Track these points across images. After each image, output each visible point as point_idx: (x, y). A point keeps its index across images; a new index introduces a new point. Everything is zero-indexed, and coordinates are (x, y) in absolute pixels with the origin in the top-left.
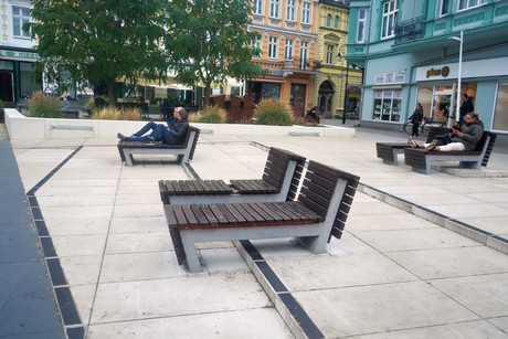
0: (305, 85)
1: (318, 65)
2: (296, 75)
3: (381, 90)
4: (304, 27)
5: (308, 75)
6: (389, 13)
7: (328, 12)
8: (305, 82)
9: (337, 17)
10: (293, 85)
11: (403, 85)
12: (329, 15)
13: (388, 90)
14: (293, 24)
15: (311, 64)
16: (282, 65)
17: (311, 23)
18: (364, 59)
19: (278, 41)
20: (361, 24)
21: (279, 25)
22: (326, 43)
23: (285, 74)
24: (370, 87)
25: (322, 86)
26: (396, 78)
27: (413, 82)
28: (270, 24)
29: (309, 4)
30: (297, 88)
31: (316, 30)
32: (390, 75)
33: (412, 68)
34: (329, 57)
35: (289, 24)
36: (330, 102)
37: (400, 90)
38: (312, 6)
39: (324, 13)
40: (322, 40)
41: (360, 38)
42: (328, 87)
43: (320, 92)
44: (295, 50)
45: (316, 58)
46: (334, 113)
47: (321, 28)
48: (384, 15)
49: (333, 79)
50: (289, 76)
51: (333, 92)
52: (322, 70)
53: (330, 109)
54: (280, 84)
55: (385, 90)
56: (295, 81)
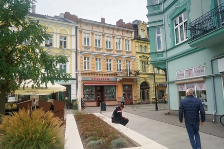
0: (131, 85)
1: (138, 73)
2: (124, 80)
3: (183, 84)
4: (127, 52)
5: (133, 79)
6: (179, 25)
7: (140, 44)
8: (131, 83)
9: (145, 46)
10: (124, 86)
11: (205, 78)
12: (141, 46)
13: (190, 83)
14: (120, 51)
15: (133, 73)
16: (115, 74)
17: (130, 50)
18: (165, 62)
19: (112, 61)
20: (159, 38)
21: (112, 52)
22: (141, 61)
23: (118, 80)
24: (173, 82)
25: (142, 85)
26: (196, 72)
27: (215, 73)
28: (106, 52)
29: (128, 41)
30: (127, 87)
31: (134, 54)
32: (189, 71)
33: (212, 61)
34: (144, 68)
35: (118, 51)
36: (148, 94)
37: (203, 82)
38: (130, 42)
39: (138, 45)
40: (138, 59)
41: (159, 48)
42: (145, 85)
43: (140, 89)
44: (123, 65)
45: (136, 69)
46: (151, 100)
47: (137, 53)
48: (175, 28)
49: (148, 81)
50: (121, 81)
51: (149, 88)
52: (140, 76)
53: (148, 98)
54: (115, 86)
55: (187, 83)
56: (124, 83)
